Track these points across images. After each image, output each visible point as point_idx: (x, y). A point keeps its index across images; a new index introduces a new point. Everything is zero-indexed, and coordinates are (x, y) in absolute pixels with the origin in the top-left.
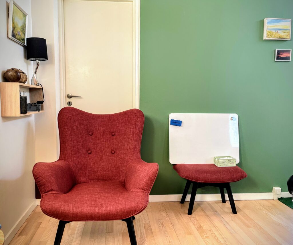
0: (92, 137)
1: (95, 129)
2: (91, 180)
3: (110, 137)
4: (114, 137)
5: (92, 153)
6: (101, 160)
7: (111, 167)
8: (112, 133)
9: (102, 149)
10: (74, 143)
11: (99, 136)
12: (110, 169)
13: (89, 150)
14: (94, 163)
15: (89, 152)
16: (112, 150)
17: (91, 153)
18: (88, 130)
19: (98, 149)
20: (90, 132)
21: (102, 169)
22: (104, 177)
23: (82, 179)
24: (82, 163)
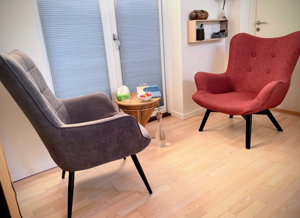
0: (255, 58)
1: (259, 51)
2: (246, 91)
3: (270, 58)
4: (273, 58)
5: (252, 71)
6: (257, 77)
7: (263, 84)
8: (273, 55)
9: (260, 68)
10: (237, 62)
11: (261, 57)
12: (262, 85)
13: (249, 68)
14: (251, 79)
15: (249, 70)
16: (268, 70)
17: (250, 71)
18: (253, 52)
19: (257, 68)
20: (254, 54)
21: (256, 84)
22: (256, 91)
23: (239, 89)
24: (241, 77)
